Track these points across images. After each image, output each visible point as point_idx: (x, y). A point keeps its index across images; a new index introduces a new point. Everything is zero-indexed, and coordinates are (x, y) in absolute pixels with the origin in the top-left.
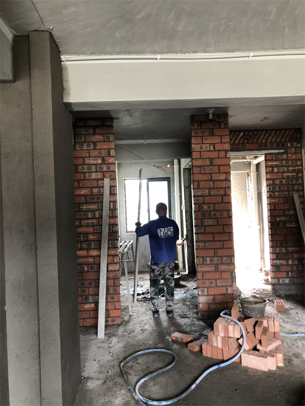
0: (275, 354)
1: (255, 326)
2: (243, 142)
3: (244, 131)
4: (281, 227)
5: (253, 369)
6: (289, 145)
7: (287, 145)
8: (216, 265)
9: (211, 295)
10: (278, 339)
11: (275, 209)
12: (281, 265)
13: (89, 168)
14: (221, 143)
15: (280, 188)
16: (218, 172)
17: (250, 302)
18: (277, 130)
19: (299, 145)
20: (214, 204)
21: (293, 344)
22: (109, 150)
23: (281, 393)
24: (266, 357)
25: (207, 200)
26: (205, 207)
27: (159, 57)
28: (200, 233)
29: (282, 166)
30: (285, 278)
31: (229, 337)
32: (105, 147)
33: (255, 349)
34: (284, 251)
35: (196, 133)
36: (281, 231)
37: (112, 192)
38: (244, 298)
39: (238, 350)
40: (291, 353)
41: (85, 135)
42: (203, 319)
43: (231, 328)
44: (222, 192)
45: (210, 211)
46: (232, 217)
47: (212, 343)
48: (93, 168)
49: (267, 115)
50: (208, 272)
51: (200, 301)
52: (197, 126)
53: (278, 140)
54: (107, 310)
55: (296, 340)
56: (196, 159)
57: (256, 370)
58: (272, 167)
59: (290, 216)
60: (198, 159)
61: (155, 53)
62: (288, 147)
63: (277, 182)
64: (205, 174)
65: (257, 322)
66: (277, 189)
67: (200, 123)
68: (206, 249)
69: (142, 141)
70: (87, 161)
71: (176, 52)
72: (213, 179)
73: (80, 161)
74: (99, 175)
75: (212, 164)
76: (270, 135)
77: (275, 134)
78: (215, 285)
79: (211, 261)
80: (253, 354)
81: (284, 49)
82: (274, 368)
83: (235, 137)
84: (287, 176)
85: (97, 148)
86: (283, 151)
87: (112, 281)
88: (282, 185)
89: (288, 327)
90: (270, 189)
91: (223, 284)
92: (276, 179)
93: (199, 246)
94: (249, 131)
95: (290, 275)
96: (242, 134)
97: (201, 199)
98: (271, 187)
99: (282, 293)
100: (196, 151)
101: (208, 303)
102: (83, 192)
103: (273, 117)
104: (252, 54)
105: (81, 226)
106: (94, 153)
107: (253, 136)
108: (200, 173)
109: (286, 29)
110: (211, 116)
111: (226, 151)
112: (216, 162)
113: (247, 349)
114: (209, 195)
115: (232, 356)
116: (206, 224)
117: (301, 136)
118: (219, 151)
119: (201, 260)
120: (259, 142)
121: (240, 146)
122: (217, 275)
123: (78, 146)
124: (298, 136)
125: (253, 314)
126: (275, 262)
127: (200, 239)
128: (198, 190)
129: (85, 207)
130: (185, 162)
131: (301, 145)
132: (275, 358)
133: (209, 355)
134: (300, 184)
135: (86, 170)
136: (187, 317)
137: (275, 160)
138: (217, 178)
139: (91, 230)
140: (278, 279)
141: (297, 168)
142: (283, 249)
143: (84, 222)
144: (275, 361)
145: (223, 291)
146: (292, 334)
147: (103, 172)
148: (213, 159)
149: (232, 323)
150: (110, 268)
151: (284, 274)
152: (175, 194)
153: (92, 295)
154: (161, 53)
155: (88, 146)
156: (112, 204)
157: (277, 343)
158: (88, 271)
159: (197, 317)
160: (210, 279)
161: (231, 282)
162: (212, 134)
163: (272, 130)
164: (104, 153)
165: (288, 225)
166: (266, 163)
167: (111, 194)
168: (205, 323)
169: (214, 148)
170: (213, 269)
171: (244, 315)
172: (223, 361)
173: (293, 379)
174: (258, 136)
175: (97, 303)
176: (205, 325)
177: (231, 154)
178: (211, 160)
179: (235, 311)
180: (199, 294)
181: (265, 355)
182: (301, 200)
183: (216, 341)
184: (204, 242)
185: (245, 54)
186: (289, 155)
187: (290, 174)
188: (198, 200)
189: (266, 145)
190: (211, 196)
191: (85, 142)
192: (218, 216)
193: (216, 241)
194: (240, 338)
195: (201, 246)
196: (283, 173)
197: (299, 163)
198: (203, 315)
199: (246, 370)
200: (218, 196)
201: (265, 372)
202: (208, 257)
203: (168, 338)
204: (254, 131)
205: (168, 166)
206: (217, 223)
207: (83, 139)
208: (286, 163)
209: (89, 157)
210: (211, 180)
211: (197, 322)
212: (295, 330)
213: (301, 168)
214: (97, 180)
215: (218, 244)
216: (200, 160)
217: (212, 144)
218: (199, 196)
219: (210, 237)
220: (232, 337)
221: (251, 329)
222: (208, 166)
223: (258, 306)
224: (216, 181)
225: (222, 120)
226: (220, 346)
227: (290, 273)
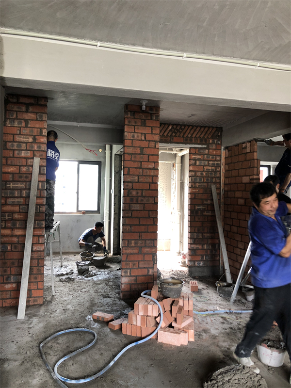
0: (187, 330)
1: (171, 305)
2: (171, 135)
3: (173, 125)
4: (199, 214)
5: (167, 344)
6: (211, 141)
7: (209, 141)
8: (140, 248)
9: (133, 276)
10: (191, 317)
11: (195, 198)
12: (197, 249)
13: (19, 146)
14: (152, 133)
15: (200, 180)
16: (147, 160)
17: (168, 283)
18: (201, 127)
19: (219, 142)
20: (142, 190)
21: (203, 321)
22: (41, 129)
23: (191, 365)
24: (180, 334)
25: (136, 186)
26: (134, 193)
27: (99, 44)
28: (128, 217)
29: (203, 160)
30: (200, 261)
31: (148, 316)
32: (37, 126)
33: (171, 326)
34: (200, 237)
35: (129, 122)
36: (199, 219)
37: (42, 172)
38: (164, 279)
39: (155, 328)
40: (201, 329)
41: (16, 111)
42: (124, 299)
43: (150, 307)
44: (150, 180)
45: (138, 197)
46: (157, 203)
47: (132, 321)
48: (24, 146)
49: (194, 113)
50: (132, 254)
51: (123, 282)
52: (131, 115)
53: (202, 136)
54: (29, 290)
55: (206, 317)
56: (128, 146)
57: (170, 345)
58: (195, 160)
59: (208, 205)
60: (130, 146)
61: (96, 39)
62: (209, 143)
63: (199, 174)
64: (135, 161)
65: (173, 302)
66: (198, 180)
67: (134, 113)
68: (132, 232)
69: (75, 124)
70: (18, 138)
71: (116, 42)
72: (143, 166)
73: (10, 138)
74: (29, 154)
75: (142, 153)
76: (195, 130)
77: (200, 130)
78: (137, 267)
79: (136, 243)
80: (168, 331)
81: (213, 55)
82: (185, 343)
83: (164, 129)
84: (207, 169)
85: (29, 126)
86: (206, 146)
87: (36, 261)
88: (202, 177)
89: (200, 305)
90: (192, 180)
91: (145, 266)
92: (197, 171)
93: (126, 229)
94: (177, 125)
95: (204, 259)
96: (170, 127)
97: (130, 185)
98: (193, 178)
99: (197, 274)
100: (128, 139)
101: (129, 284)
102: (11, 169)
103: (199, 115)
104: (185, 55)
105: (6, 204)
106: (25, 131)
107: (180, 130)
108: (131, 160)
109: (217, 37)
110: (144, 107)
111: (156, 142)
112: (146, 151)
113: (163, 327)
114: (138, 182)
115: (149, 333)
116: (134, 208)
117: (221, 135)
118: (149, 141)
119: (127, 243)
120: (185, 136)
121: (169, 138)
122: (140, 257)
123: (8, 122)
124: (219, 135)
125: (170, 294)
126: (192, 246)
127: (127, 223)
128: (128, 176)
129: (11, 185)
130: (117, 148)
131: (221, 142)
132: (187, 334)
133: (129, 333)
134: (218, 177)
135: (15, 148)
136: (109, 297)
137: (198, 154)
138: (146, 166)
139: (17, 209)
140: (194, 262)
141: (216, 163)
142: (200, 234)
143: (10, 201)
144: (187, 337)
145: (145, 272)
146: (203, 311)
147: (33, 151)
148: (143, 148)
149: (151, 302)
150: (35, 248)
151: (200, 258)
152: (106, 178)
153: (14, 275)
154: (101, 41)
155: (20, 123)
156: (40, 184)
157: (190, 320)
158: (11, 251)
159: (119, 297)
160: (134, 261)
161: (152, 264)
162: (144, 124)
163: (197, 127)
164: (35, 132)
165: (205, 213)
166: (190, 155)
167: (40, 173)
168: (126, 302)
169: (145, 138)
170: (136, 251)
171: (163, 295)
172: (141, 338)
173: (202, 352)
174: (184, 131)
175: (19, 284)
176: (126, 304)
177: (160, 145)
178: (142, 149)
179: (155, 292)
180: (122, 275)
181: (179, 331)
182: (218, 191)
183: (135, 320)
184: (131, 226)
185: (180, 54)
186: (210, 150)
187: (210, 168)
188: (127, 186)
189: (191, 140)
190: (140, 183)
191: (16, 118)
192: (145, 201)
193: (141, 225)
194: (158, 316)
195: (127, 229)
196: (204, 166)
197: (218, 158)
198: (124, 295)
199: (161, 345)
200: (146, 183)
201: (177, 347)
202: (133, 240)
203: (89, 317)
204: (181, 125)
205: (100, 150)
206: (144, 208)
207: (15, 116)
208: (207, 157)
209: (20, 134)
210: (140, 168)
211: (118, 302)
212: (205, 308)
213: (219, 163)
214: (27, 158)
215: (143, 228)
216: (132, 148)
217: (143, 133)
218: (128, 182)
219: (136, 222)
220: (150, 316)
221: (168, 308)
222: (139, 154)
223: (176, 286)
224: (145, 169)
225: (154, 112)
226: (139, 324)
227: (204, 257)
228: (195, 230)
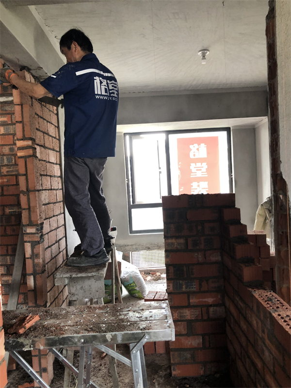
228: (7, 251)
